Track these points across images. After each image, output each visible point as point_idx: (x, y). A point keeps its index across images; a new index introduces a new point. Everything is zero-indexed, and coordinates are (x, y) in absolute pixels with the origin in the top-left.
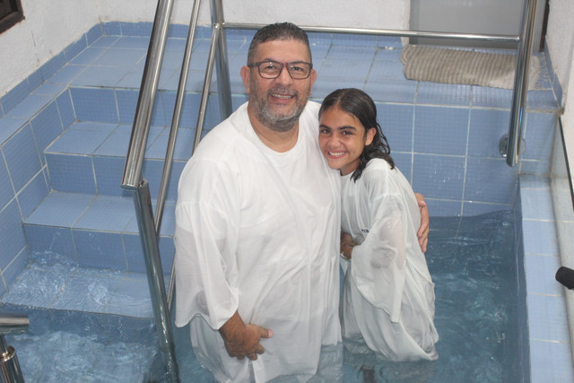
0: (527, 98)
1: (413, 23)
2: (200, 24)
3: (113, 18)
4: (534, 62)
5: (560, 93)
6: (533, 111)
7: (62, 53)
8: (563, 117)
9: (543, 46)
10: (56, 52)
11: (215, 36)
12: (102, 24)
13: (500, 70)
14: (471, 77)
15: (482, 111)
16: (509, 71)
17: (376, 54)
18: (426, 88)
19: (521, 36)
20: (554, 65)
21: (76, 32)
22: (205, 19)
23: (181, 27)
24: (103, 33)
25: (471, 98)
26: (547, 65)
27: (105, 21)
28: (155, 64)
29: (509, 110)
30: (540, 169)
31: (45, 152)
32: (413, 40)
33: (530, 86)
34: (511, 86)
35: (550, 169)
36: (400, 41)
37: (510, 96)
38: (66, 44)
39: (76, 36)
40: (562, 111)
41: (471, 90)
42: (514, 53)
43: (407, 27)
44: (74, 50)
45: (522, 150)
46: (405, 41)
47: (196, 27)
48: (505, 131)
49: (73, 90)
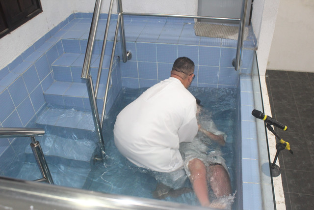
0: (243, 43)
1: (199, 13)
2: (113, 13)
3: (79, 11)
4: (246, 29)
5: (256, 41)
6: (245, 49)
7: (58, 25)
8: (257, 51)
9: (250, 23)
10: (56, 25)
11: (119, 18)
12: (74, 13)
13: (233, 32)
14: (222, 35)
15: (226, 48)
16: (237, 32)
17: (184, 25)
18: (204, 39)
19: (241, 19)
20: (254, 30)
21: (64, 17)
22: (115, 11)
23: (105, 14)
24: (75, 18)
25: (221, 43)
26: (251, 31)
27: (75, 12)
28: (94, 29)
29: (236, 48)
30: (248, 72)
31: (52, 65)
32: (199, 20)
33: (245, 39)
34: (237, 39)
35: (252, 71)
36: (194, 20)
37: (236, 42)
38: (60, 22)
39: (64, 18)
40: (257, 49)
41: (222, 40)
42: (238, 26)
43: (197, 14)
44: (63, 24)
45: (241, 64)
46: (196, 20)
47: (111, 15)
48: (235, 57)
49: (63, 41)
